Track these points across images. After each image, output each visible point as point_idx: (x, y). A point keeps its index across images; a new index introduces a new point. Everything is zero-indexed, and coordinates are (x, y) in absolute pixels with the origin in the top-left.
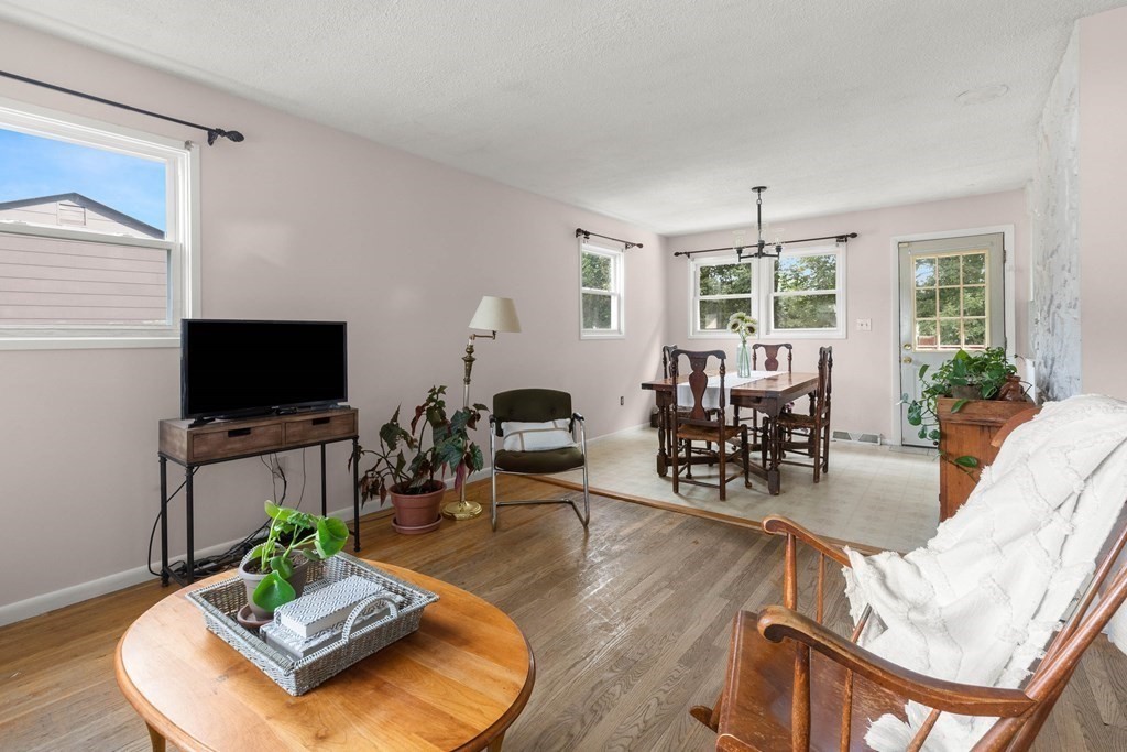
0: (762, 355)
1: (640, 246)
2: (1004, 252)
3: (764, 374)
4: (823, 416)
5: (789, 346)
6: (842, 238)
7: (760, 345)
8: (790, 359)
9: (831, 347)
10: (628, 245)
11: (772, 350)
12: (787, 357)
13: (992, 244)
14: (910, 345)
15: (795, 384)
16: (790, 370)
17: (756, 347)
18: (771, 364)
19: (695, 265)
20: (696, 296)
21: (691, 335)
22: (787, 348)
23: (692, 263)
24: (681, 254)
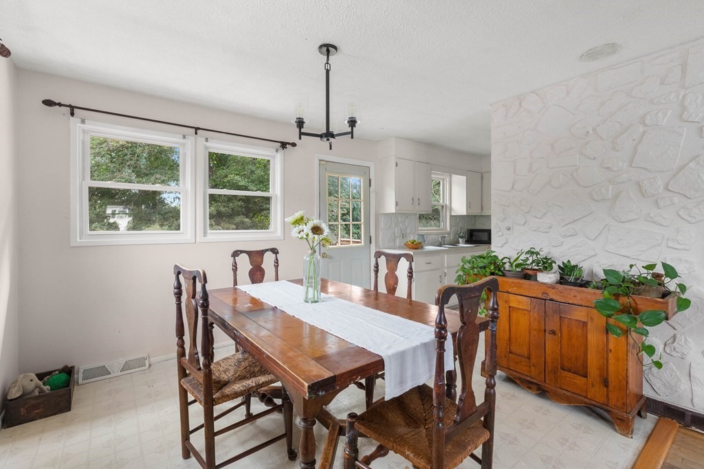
2: (370, 180)
5: (275, 251)
7: (241, 252)
8: (277, 267)
11: (256, 257)
12: (273, 264)
17: (236, 254)
18: (257, 275)
19: (84, 131)
20: (83, 179)
21: (78, 240)
22: (274, 253)
23: (79, 125)
24: (60, 105)
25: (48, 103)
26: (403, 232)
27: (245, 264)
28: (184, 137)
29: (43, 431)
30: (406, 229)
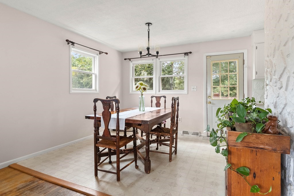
0: (155, 101)
1: (107, 53)
2: (244, 60)
3: (155, 109)
4: (175, 129)
5: (165, 97)
6: (186, 54)
7: (154, 96)
8: (165, 102)
9: (178, 97)
10: (101, 53)
11: (158, 98)
12: (164, 102)
13: (239, 57)
14: (210, 97)
15: (166, 113)
16: (165, 107)
17: (152, 97)
18: (158, 105)
19: (133, 64)
20: (133, 77)
21: (131, 92)
22: (164, 98)
25: (125, 59)
28: (153, 60)
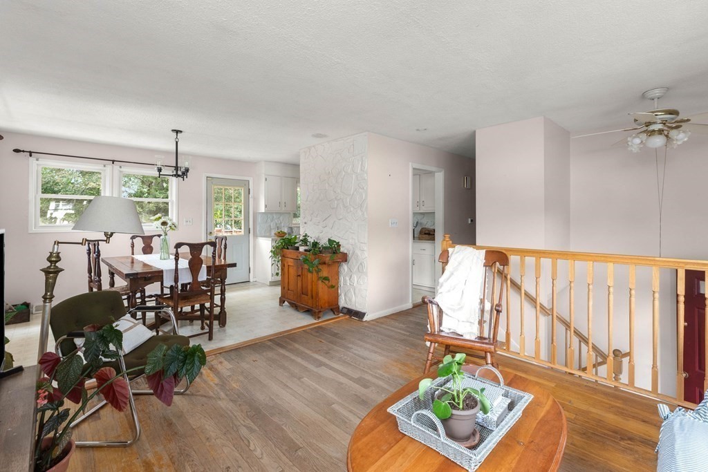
2: (249, 189)
7: (138, 236)
11: (148, 239)
13: (245, 185)
14: (211, 233)
18: (147, 250)
19: (38, 165)
20: (37, 193)
21: (33, 230)
22: (159, 237)
23: (35, 161)
24: (23, 151)
25: (17, 151)
26: (278, 225)
27: (139, 243)
28: (105, 166)
29: (15, 327)
30: (281, 223)
